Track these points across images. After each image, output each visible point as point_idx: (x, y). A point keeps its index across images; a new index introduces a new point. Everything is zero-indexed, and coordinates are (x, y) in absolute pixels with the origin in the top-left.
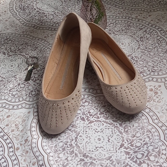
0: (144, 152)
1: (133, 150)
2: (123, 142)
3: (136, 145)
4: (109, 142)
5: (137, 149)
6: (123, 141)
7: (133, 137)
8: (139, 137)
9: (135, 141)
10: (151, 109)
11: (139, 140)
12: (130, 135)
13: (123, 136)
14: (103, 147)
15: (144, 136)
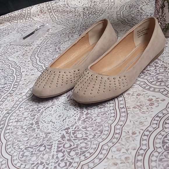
0: (74, 144)
1: (70, 138)
2: (71, 126)
3: (77, 135)
4: (63, 121)
5: (74, 138)
6: (73, 126)
7: (83, 128)
8: (88, 131)
9: (80, 132)
10: (128, 115)
11: (84, 133)
12: (83, 125)
13: (77, 122)
14: (54, 123)
15: (93, 133)
